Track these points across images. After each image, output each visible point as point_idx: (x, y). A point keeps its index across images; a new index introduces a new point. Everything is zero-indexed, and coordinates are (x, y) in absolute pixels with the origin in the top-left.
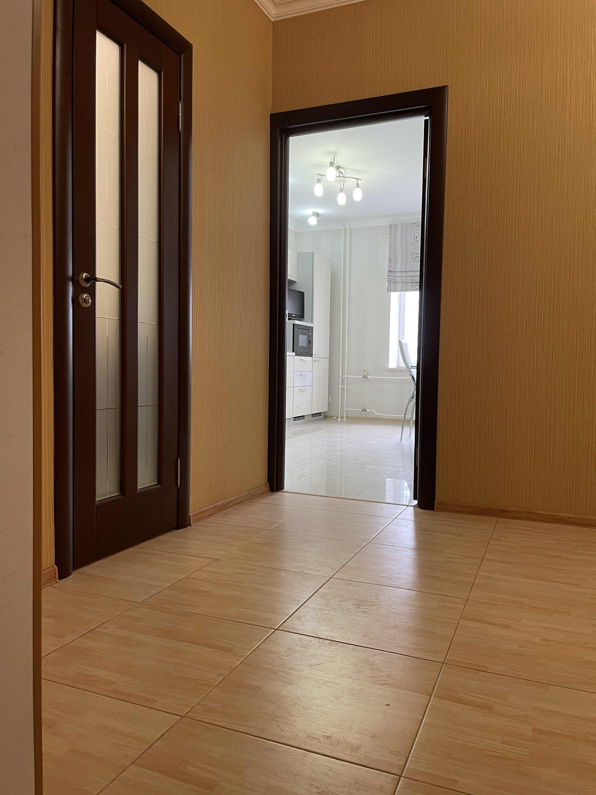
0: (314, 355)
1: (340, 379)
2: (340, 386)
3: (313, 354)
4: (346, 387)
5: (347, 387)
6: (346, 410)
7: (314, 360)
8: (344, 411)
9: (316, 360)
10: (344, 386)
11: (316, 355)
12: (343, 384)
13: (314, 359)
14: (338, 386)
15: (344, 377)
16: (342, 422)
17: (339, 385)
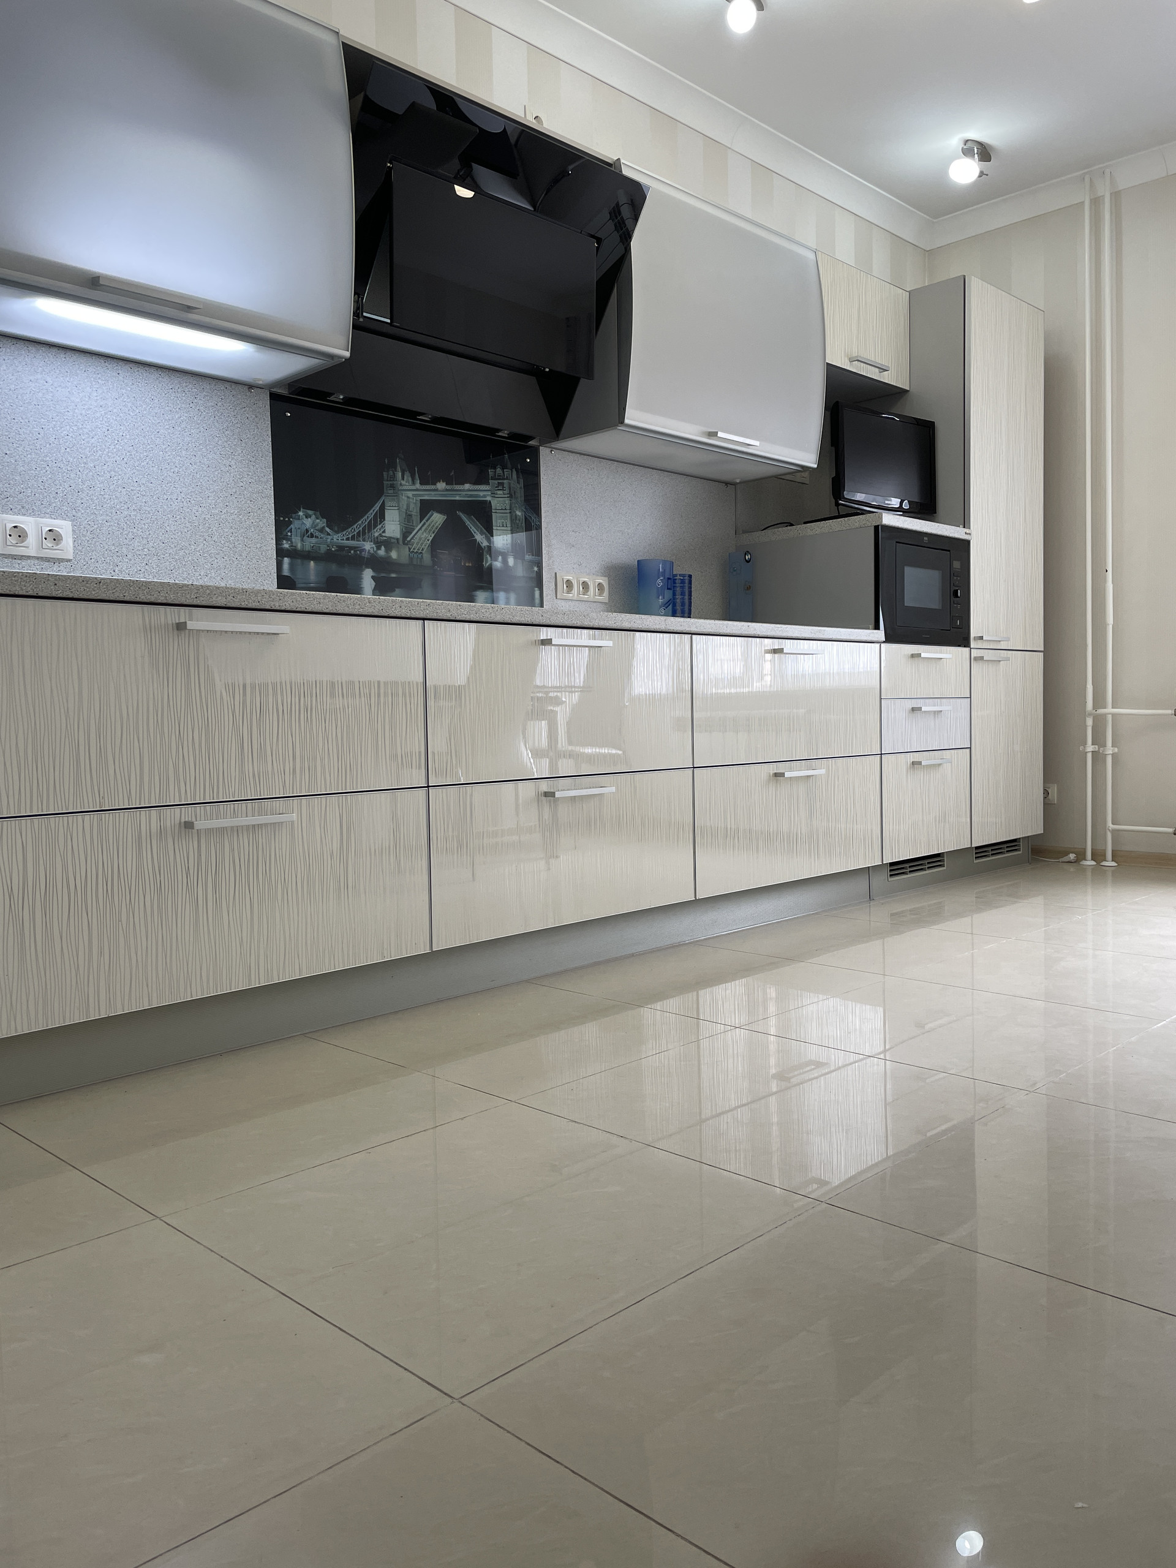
0: (975, 638)
1: (1089, 722)
2: (1090, 748)
3: (973, 635)
4: (1110, 750)
5: (1116, 750)
6: (1113, 831)
7: (976, 659)
8: (1105, 833)
9: (982, 658)
10: (1105, 746)
11: (981, 638)
12: (1099, 740)
13: (975, 653)
14: (1081, 748)
15: (1105, 715)
16: (1099, 872)
17: (1085, 743)
